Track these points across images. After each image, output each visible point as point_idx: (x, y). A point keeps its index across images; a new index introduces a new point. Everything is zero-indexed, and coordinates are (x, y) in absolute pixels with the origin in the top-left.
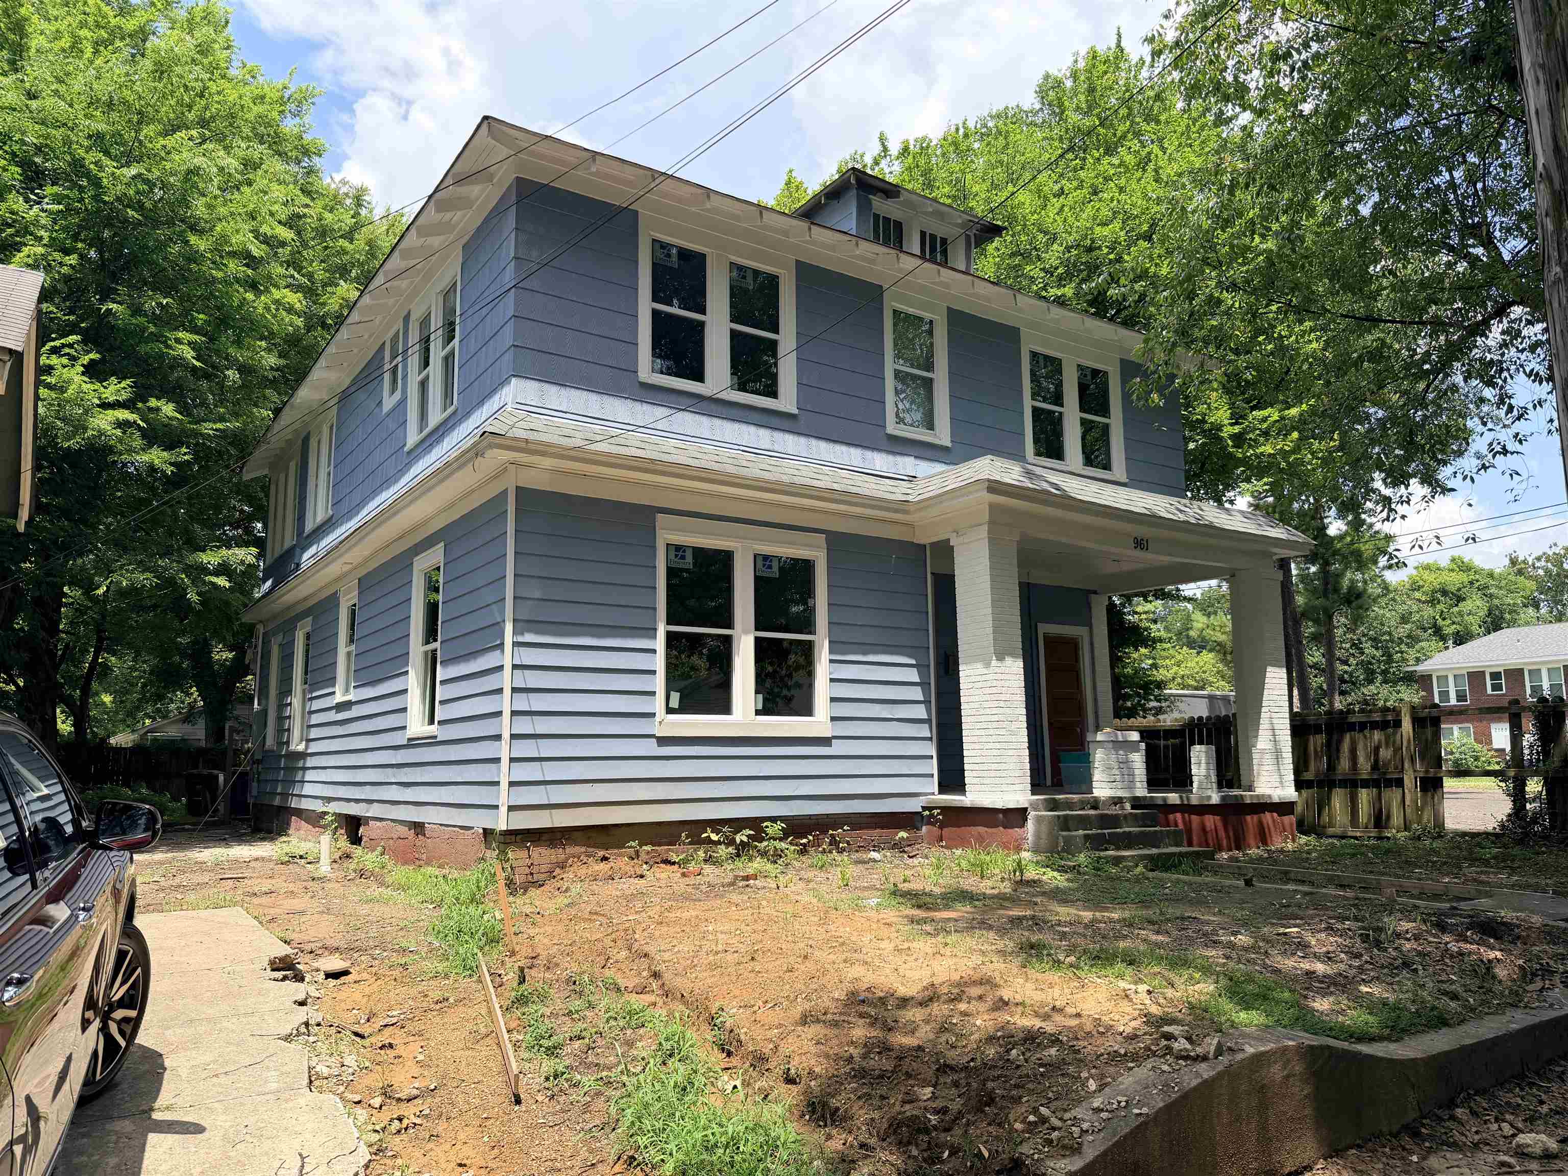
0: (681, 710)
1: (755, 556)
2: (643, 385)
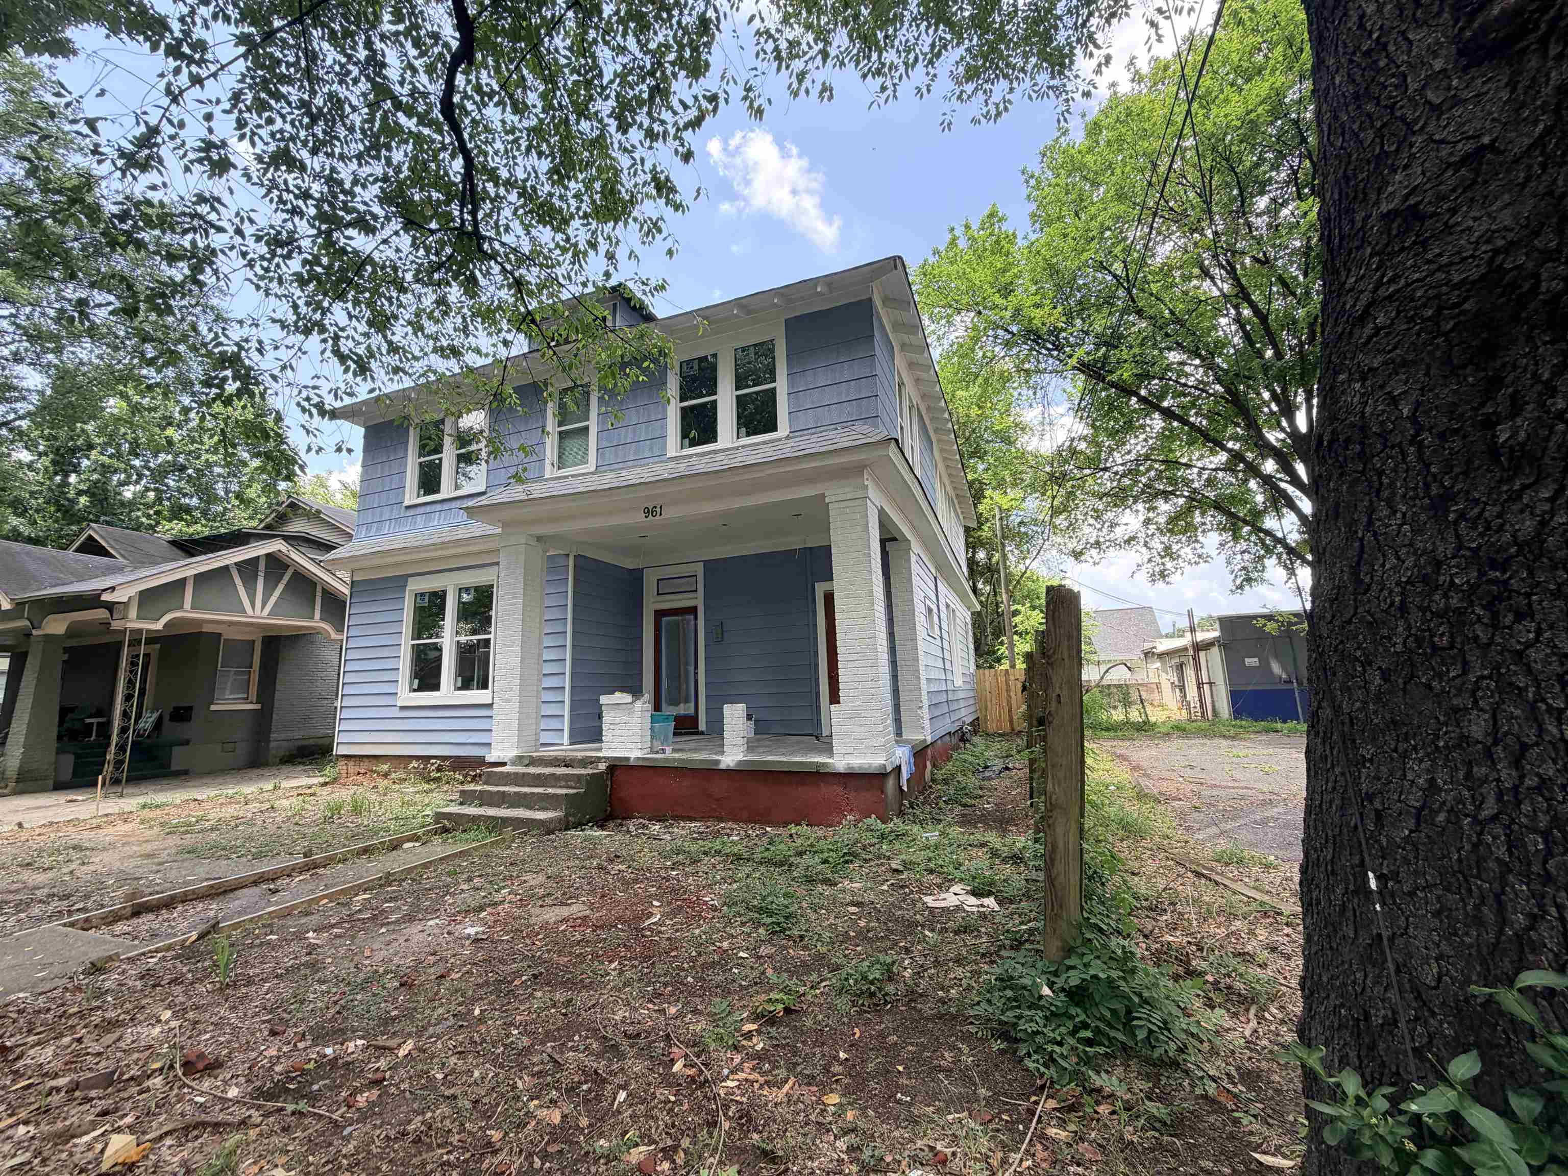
0: (419, 690)
1: (460, 590)
2: (408, 507)
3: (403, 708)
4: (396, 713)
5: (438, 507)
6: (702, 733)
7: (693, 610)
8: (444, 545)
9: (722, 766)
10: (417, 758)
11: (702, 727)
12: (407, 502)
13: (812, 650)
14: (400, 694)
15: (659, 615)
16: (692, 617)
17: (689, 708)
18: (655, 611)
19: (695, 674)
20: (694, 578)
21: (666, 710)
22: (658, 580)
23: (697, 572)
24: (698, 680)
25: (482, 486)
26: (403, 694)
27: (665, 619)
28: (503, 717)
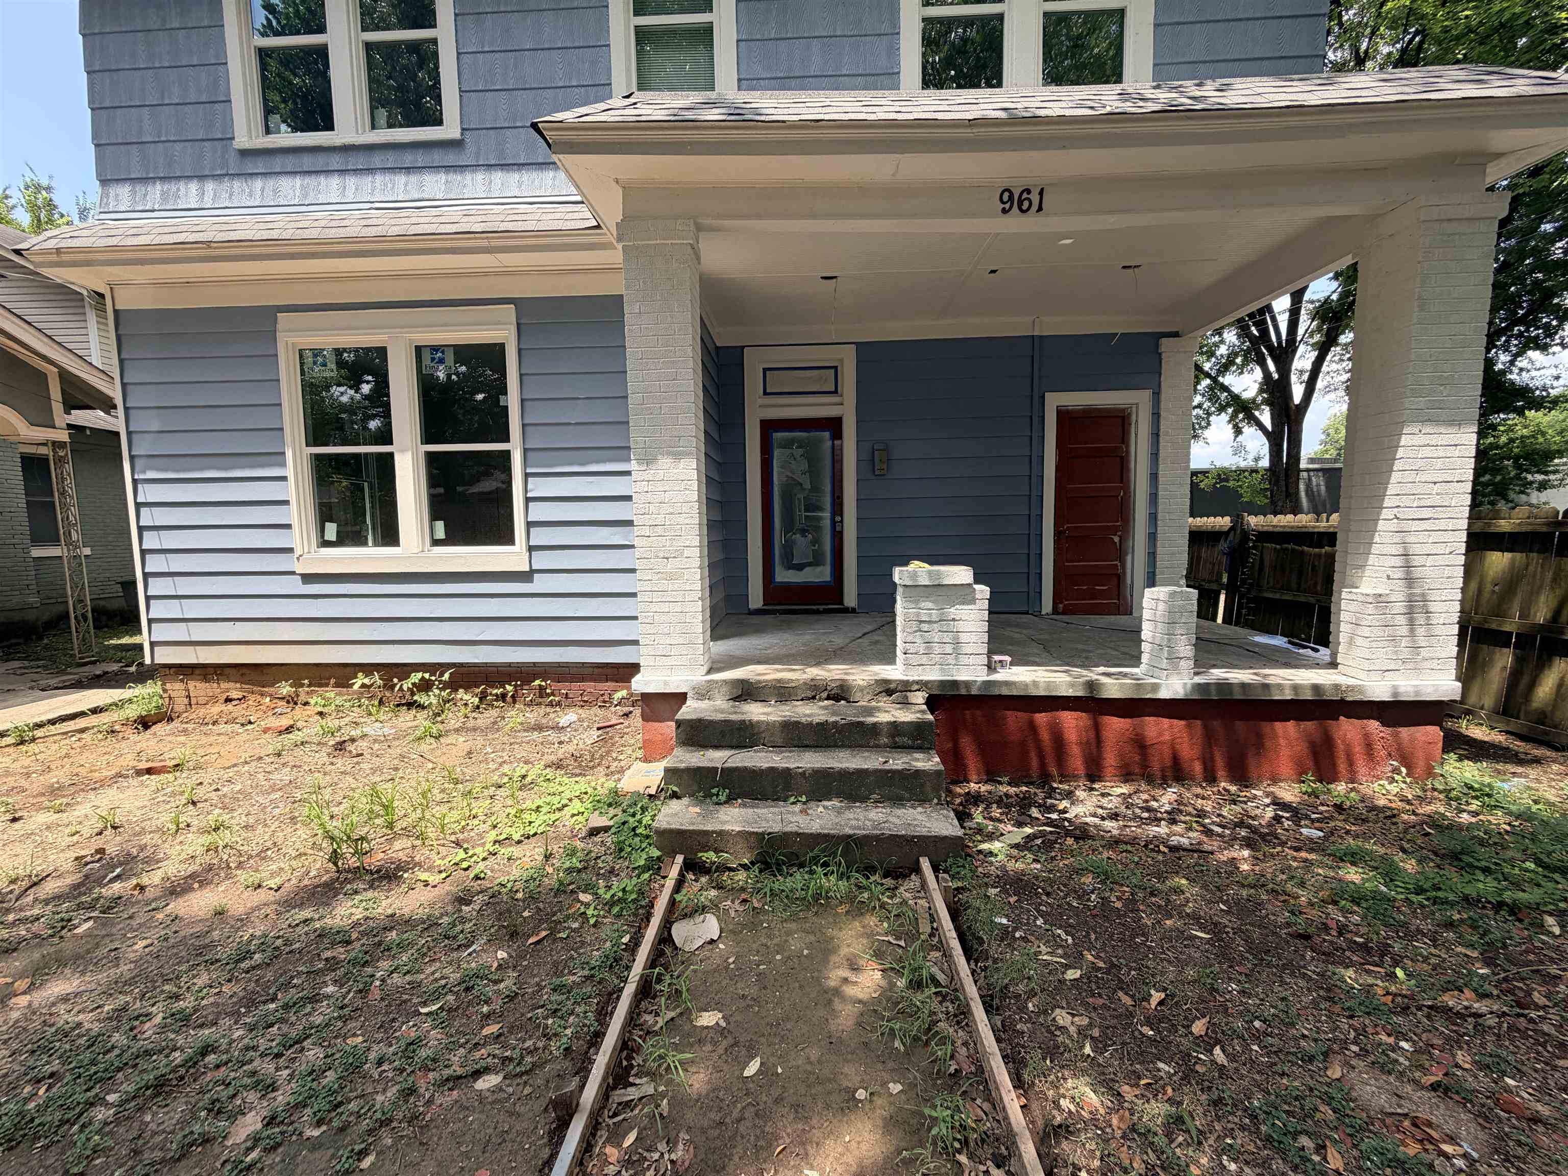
0: (341, 541)
1: (419, 349)
2: (245, 153)
3: (308, 578)
4: (295, 586)
5: (335, 161)
6: (853, 610)
7: (834, 426)
9: (1164, 694)
10: (368, 668)
11: (850, 598)
12: (243, 140)
13: (1034, 493)
14: (290, 550)
15: (768, 427)
16: (827, 434)
17: (822, 574)
18: (762, 422)
19: (834, 523)
20: (833, 371)
21: (783, 576)
22: (765, 370)
23: (841, 360)
24: (841, 533)
25: (450, 130)
26: (298, 552)
27: (778, 436)
28: (665, 607)
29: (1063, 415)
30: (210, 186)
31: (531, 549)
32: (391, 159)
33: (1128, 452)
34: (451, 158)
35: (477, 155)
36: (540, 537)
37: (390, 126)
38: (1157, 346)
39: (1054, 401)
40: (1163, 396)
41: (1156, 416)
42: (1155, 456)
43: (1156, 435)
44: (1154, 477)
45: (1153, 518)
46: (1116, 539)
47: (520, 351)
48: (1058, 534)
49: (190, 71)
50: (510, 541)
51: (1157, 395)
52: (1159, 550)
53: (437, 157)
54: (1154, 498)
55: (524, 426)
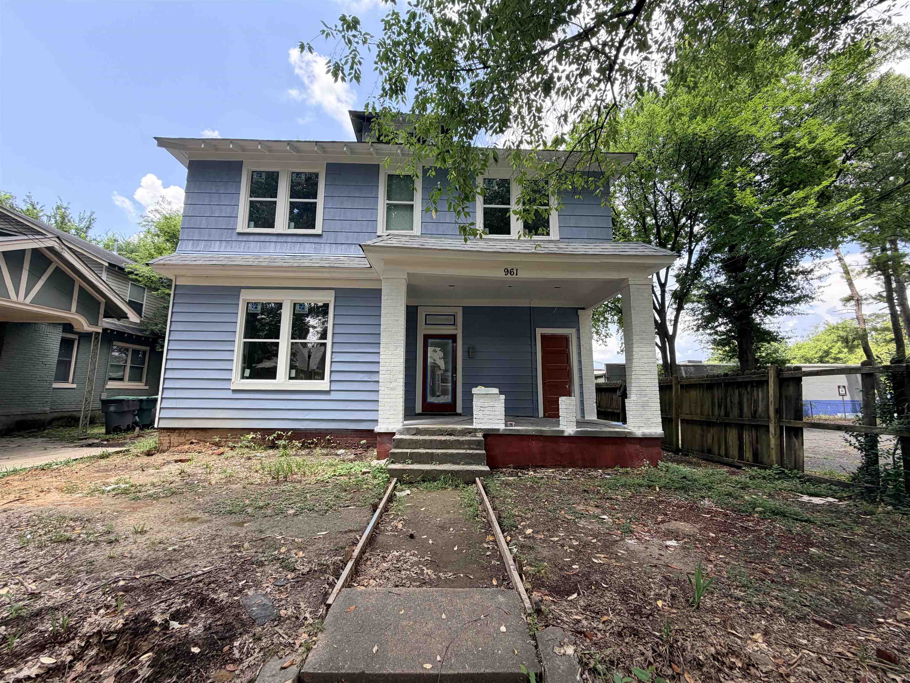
0: (251, 377)
1: (295, 304)
2: (239, 234)
3: (234, 391)
4: (230, 395)
5: (274, 239)
6: (460, 415)
8: (291, 269)
9: (566, 434)
10: (255, 430)
11: (459, 410)
12: (239, 230)
13: (533, 367)
14: (230, 380)
15: (427, 337)
16: (451, 341)
17: (447, 399)
18: (424, 335)
19: (453, 377)
20: (453, 317)
21: (431, 399)
22: (426, 315)
23: (457, 313)
24: (456, 381)
25: (318, 230)
26: (233, 380)
27: (430, 341)
28: (389, 400)
29: (543, 337)
30: (224, 244)
31: (331, 381)
32: (295, 239)
33: (569, 352)
34: (317, 240)
35: (327, 240)
36: (335, 377)
37: (295, 228)
38: (577, 313)
39: (540, 331)
40: (581, 331)
41: (579, 338)
42: (579, 354)
43: (579, 346)
44: (580, 362)
45: (581, 378)
46: (567, 387)
47: (335, 306)
48: (544, 384)
49: (224, 207)
50: (323, 378)
51: (578, 330)
52: (584, 391)
53: (312, 239)
54: (580, 370)
55: (333, 334)
